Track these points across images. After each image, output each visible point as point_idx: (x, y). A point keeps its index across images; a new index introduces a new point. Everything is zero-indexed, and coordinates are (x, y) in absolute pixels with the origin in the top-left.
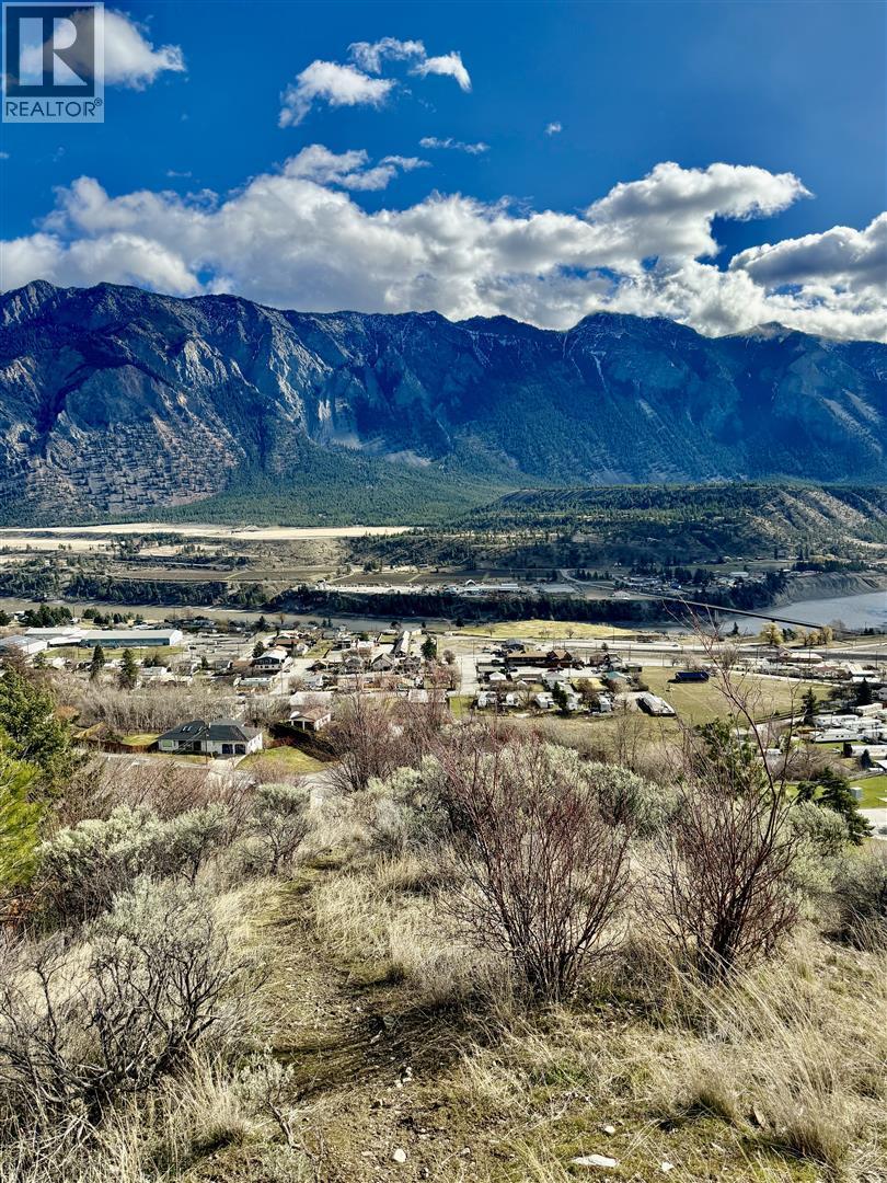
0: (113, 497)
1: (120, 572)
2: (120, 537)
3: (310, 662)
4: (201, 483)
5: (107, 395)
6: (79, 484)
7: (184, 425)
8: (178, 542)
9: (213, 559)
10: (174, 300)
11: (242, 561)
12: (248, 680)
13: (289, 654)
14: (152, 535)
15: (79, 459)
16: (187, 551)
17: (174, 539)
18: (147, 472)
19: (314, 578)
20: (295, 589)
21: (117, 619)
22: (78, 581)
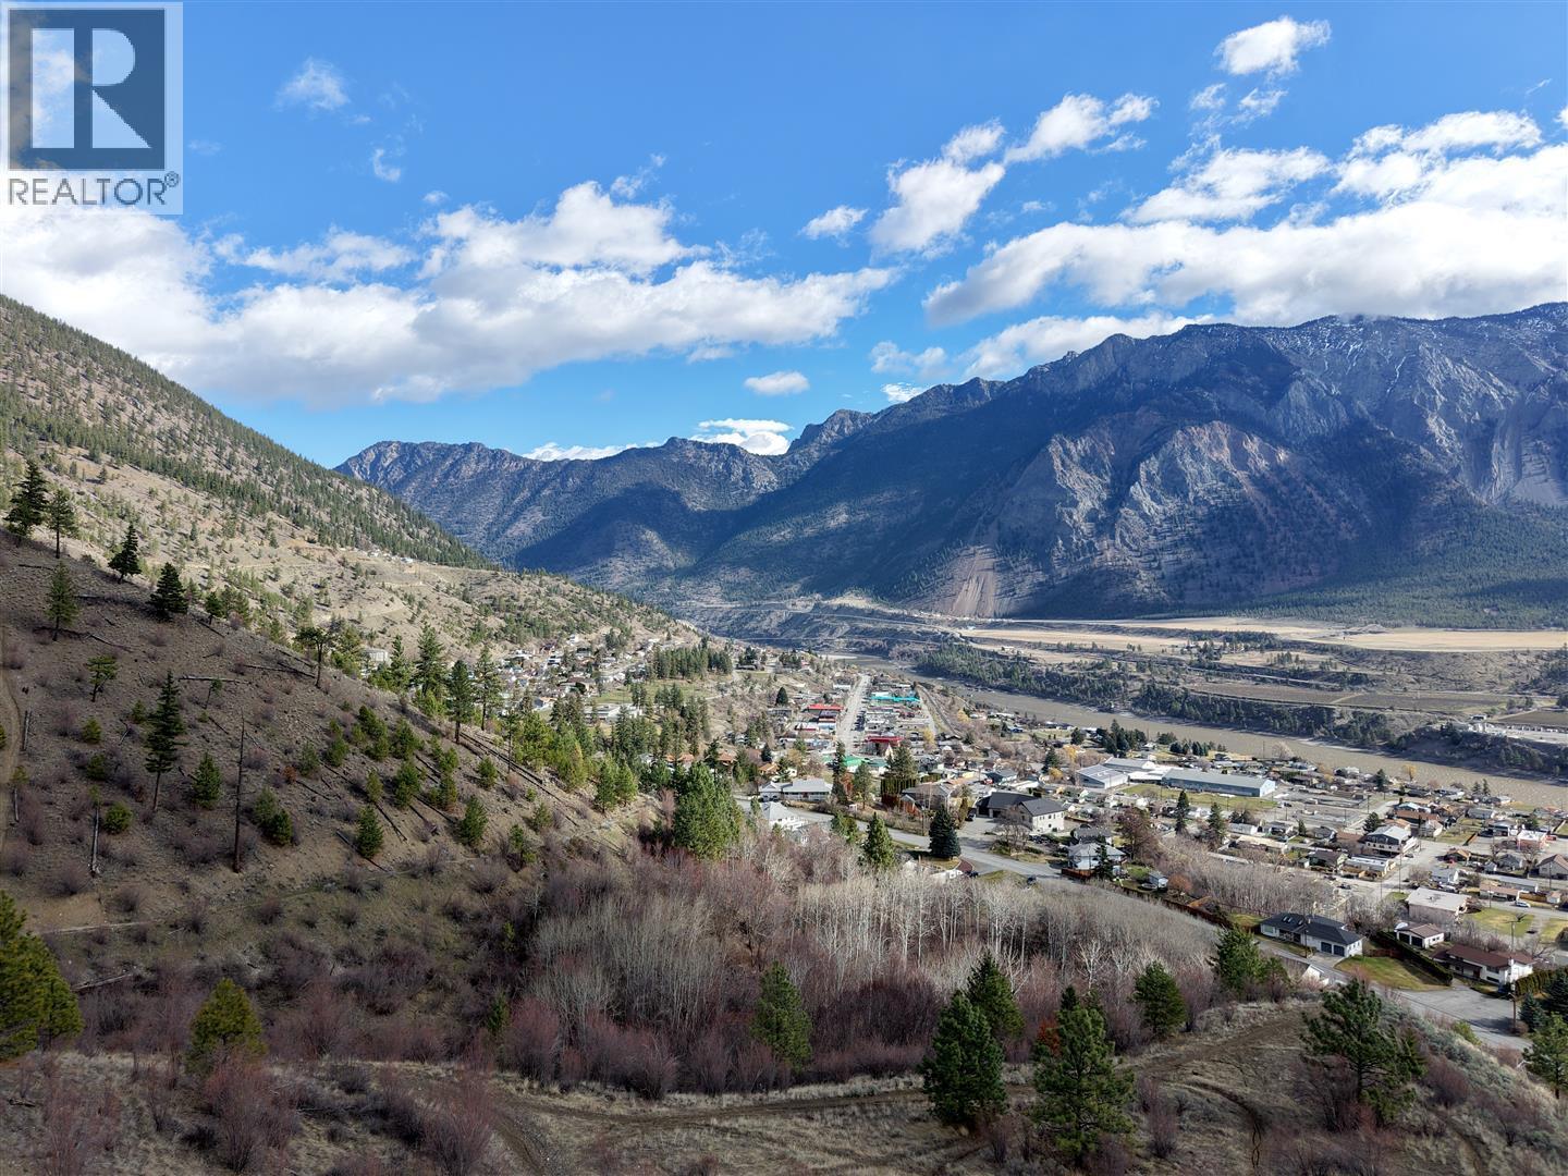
0: (1190, 584)
1: (1197, 684)
2: (1198, 636)
3: (1443, 848)
4: (1305, 563)
5: (1188, 460)
6: (1150, 568)
7: (1284, 489)
8: (1271, 647)
9: (1314, 675)
10: (1278, 331)
11: (1358, 680)
12: (1355, 860)
13: (1415, 833)
14: (1237, 634)
15: (1152, 538)
16: (1281, 660)
17: (1265, 642)
18: (1234, 550)
19: (1469, 712)
20: (1436, 727)
21: (1198, 750)
22: (1149, 691)
